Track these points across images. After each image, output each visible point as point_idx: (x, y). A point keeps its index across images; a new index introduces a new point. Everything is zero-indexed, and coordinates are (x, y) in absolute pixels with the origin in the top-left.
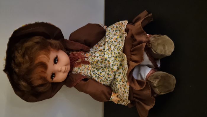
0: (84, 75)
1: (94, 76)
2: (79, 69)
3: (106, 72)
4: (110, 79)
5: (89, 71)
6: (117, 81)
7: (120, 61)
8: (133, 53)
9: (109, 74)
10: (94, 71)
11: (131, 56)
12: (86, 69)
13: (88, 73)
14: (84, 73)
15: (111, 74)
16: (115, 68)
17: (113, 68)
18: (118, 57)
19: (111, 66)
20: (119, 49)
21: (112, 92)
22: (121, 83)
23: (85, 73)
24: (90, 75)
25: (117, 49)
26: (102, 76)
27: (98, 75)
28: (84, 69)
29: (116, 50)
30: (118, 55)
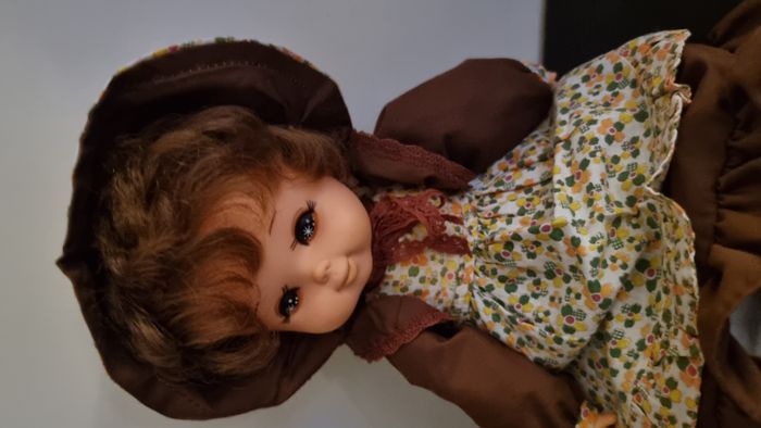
0: (440, 307)
1: (486, 316)
2: (413, 273)
3: (552, 299)
4: (575, 338)
5: (463, 289)
6: (616, 353)
7: (636, 243)
8: (729, 199)
9: (575, 308)
10: (490, 288)
11: (719, 218)
12: (450, 276)
13: (456, 297)
14: (438, 293)
15: (586, 310)
16: (611, 280)
17: (597, 283)
18: (624, 224)
19: (587, 267)
20: (630, 179)
21: (580, 404)
22: (643, 363)
23: (446, 295)
24: (465, 308)
25: (623, 177)
26: (529, 315)
27: (507, 313)
28: (439, 278)
29: (614, 182)
30: (626, 210)
